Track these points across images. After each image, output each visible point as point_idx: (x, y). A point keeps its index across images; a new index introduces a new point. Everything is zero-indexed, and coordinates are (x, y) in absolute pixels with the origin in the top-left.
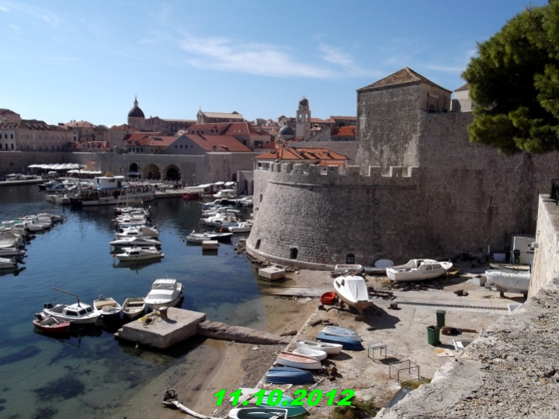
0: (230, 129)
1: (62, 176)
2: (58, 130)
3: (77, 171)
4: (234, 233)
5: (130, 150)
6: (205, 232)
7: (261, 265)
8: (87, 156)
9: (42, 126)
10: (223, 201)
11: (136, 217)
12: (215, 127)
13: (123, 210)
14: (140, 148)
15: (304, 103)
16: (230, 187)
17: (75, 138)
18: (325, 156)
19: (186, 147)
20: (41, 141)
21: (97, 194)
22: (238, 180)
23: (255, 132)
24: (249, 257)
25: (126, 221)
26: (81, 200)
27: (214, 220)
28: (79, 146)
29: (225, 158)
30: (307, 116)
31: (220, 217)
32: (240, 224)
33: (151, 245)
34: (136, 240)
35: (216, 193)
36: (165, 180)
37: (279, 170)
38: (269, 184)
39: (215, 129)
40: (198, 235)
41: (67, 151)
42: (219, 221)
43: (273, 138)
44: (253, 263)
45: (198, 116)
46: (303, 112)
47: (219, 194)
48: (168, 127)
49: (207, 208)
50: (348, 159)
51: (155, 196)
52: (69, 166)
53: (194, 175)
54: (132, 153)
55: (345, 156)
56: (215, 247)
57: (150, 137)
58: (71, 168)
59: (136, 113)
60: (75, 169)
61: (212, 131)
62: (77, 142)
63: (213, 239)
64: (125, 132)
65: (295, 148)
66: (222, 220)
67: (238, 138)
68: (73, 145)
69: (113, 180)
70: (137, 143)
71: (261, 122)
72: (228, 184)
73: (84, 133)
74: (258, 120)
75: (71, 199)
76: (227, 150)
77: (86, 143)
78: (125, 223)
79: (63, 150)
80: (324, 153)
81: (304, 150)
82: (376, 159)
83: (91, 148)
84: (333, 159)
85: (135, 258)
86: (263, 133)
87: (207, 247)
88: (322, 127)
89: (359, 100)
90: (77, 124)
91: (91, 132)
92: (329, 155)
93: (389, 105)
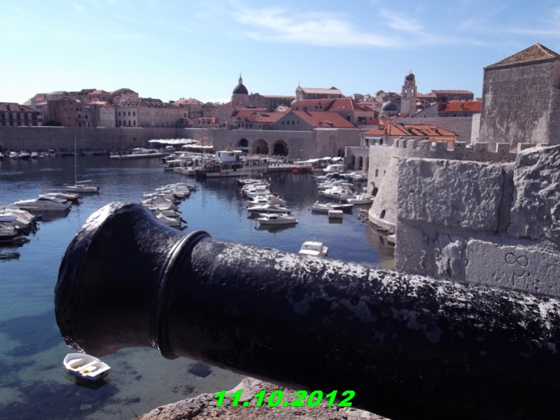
0: (334, 105)
1: (178, 150)
2: (172, 108)
3: (191, 146)
4: (355, 204)
5: (239, 126)
6: (327, 202)
7: (386, 232)
8: (198, 132)
9: (159, 104)
10: (335, 175)
11: (259, 187)
12: (320, 104)
13: (245, 181)
14: (249, 124)
15: (410, 78)
16: (338, 162)
17: (185, 115)
18: (433, 133)
19: (293, 123)
20: (157, 118)
21: (219, 167)
22: (346, 155)
23: (360, 108)
24: (373, 225)
25: (252, 191)
26: (206, 171)
27: (332, 193)
28: (191, 122)
29: (331, 134)
30: (413, 91)
31: (338, 190)
32: (358, 197)
33: (285, 213)
34: (270, 207)
35: (325, 167)
36: (273, 154)
37: (405, 146)
38: (392, 159)
39: (319, 106)
40: (321, 205)
41: (180, 127)
42: (337, 194)
43: (376, 114)
44: (379, 231)
45: (297, 91)
46: (409, 87)
47: (328, 168)
48: (267, 103)
49: (320, 181)
50: (457, 135)
51: (268, 169)
52: (183, 141)
53: (301, 150)
54: (241, 129)
55: (454, 132)
56: (341, 216)
57: (258, 113)
58: (185, 142)
59: (241, 90)
60: (189, 144)
61: (317, 107)
62: (187, 118)
63: (336, 209)
64: (233, 109)
65: (402, 125)
66: (340, 192)
67: (342, 114)
68: (185, 122)
69: (233, 154)
70: (247, 120)
71: (359, 97)
72: (336, 159)
73: (192, 110)
74: (356, 95)
75: (196, 171)
76: (332, 126)
77: (197, 120)
78: (252, 193)
79: (176, 127)
80: (432, 129)
81: (412, 126)
82: (501, 136)
83: (201, 124)
84: (441, 135)
85: (274, 223)
86: (366, 109)
87: (333, 216)
88: (423, 102)
89: (485, 78)
90: (186, 102)
91: (199, 108)
92: (437, 131)
93: (518, 83)
